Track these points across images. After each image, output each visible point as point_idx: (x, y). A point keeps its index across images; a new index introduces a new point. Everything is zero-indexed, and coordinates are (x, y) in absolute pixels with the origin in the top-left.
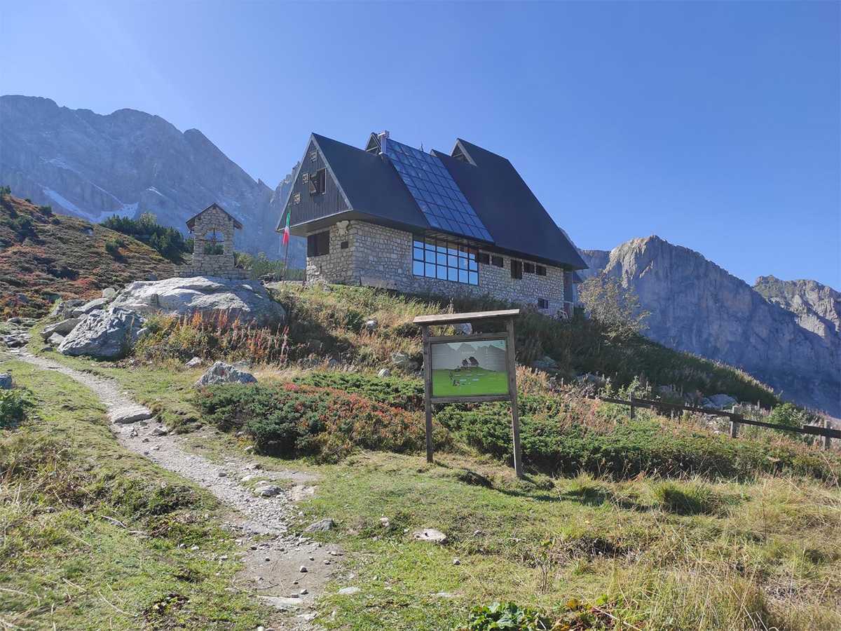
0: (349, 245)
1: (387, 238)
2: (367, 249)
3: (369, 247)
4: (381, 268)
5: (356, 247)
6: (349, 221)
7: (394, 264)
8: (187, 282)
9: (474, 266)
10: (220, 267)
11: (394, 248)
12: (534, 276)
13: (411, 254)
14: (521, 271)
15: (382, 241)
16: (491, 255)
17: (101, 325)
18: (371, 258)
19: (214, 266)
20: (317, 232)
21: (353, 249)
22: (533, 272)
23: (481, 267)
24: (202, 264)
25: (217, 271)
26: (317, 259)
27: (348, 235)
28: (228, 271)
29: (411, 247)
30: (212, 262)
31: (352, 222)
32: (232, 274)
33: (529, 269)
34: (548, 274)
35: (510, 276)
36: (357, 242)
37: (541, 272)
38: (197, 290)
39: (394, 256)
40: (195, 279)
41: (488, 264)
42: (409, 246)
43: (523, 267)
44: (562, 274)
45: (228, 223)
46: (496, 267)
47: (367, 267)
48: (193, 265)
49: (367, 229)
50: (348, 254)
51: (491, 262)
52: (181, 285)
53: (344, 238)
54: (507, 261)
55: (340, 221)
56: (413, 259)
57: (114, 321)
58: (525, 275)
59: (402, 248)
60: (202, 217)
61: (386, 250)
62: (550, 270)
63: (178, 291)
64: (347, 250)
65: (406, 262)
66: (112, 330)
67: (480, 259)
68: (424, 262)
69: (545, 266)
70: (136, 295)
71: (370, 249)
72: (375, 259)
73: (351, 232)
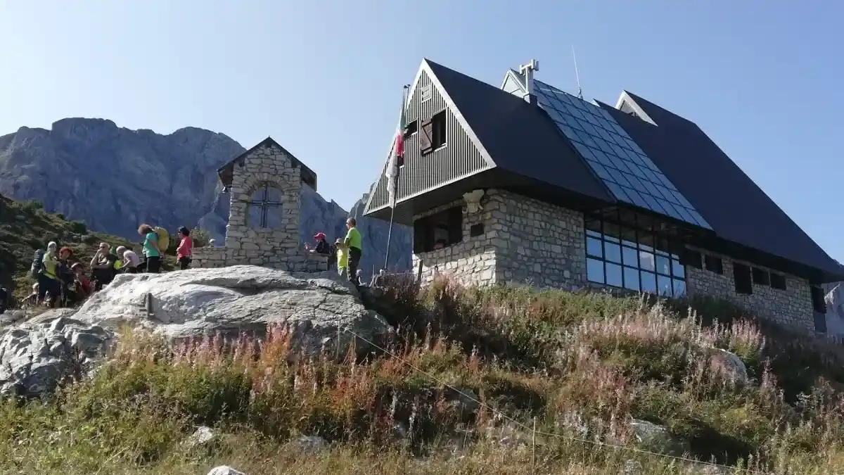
0: (486, 229)
1: (545, 218)
2: (515, 235)
3: (517, 233)
4: (537, 268)
5: (498, 231)
6: (485, 190)
7: (557, 261)
8: (212, 273)
9: (679, 269)
10: (274, 250)
11: (557, 235)
12: (768, 289)
13: (583, 245)
14: (750, 282)
15: (537, 224)
16: (704, 252)
17: (24, 352)
18: (521, 251)
19: (264, 247)
20: (430, 213)
21: (492, 234)
22: (767, 284)
23: (690, 272)
24: (242, 243)
25: (268, 257)
26: (430, 256)
27: (483, 212)
28: (288, 256)
29: (582, 236)
30: (260, 241)
31: (490, 192)
32: (295, 263)
33: (760, 279)
34: (788, 288)
35: (733, 288)
36: (498, 223)
37: (779, 284)
38: (228, 288)
39: (557, 249)
40: (228, 269)
41: (700, 267)
42: (580, 233)
43: (751, 275)
44: (809, 289)
45: (292, 170)
46: (712, 273)
47: (515, 264)
48: (227, 245)
49: (513, 202)
50: (483, 244)
51: (704, 265)
52: (199, 278)
53: (476, 218)
54: (727, 265)
55: (470, 191)
56: (588, 256)
57: (52, 343)
58: (756, 288)
59: (568, 236)
60: (246, 161)
61: (544, 239)
62: (791, 282)
63: (189, 288)
64: (482, 237)
65: (575, 258)
66: (44, 362)
67: (689, 260)
68: (603, 259)
69: (781, 273)
70: (115, 298)
71: (519, 236)
72: (528, 252)
73: (488, 207)
